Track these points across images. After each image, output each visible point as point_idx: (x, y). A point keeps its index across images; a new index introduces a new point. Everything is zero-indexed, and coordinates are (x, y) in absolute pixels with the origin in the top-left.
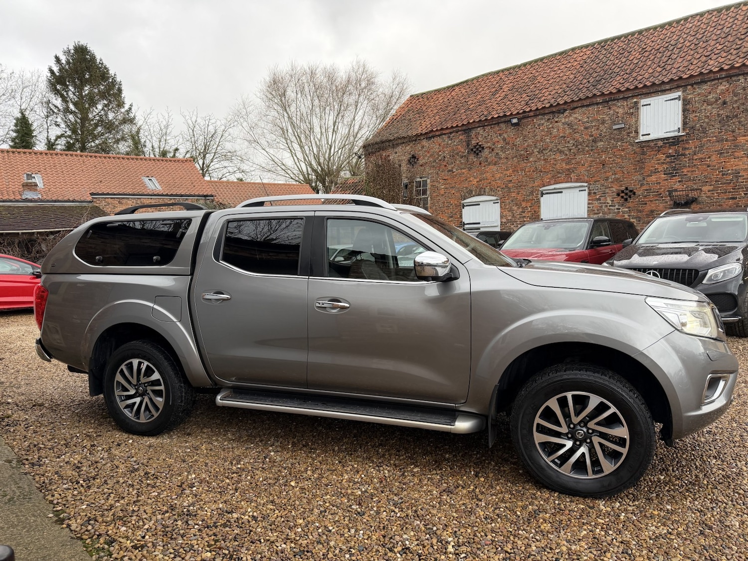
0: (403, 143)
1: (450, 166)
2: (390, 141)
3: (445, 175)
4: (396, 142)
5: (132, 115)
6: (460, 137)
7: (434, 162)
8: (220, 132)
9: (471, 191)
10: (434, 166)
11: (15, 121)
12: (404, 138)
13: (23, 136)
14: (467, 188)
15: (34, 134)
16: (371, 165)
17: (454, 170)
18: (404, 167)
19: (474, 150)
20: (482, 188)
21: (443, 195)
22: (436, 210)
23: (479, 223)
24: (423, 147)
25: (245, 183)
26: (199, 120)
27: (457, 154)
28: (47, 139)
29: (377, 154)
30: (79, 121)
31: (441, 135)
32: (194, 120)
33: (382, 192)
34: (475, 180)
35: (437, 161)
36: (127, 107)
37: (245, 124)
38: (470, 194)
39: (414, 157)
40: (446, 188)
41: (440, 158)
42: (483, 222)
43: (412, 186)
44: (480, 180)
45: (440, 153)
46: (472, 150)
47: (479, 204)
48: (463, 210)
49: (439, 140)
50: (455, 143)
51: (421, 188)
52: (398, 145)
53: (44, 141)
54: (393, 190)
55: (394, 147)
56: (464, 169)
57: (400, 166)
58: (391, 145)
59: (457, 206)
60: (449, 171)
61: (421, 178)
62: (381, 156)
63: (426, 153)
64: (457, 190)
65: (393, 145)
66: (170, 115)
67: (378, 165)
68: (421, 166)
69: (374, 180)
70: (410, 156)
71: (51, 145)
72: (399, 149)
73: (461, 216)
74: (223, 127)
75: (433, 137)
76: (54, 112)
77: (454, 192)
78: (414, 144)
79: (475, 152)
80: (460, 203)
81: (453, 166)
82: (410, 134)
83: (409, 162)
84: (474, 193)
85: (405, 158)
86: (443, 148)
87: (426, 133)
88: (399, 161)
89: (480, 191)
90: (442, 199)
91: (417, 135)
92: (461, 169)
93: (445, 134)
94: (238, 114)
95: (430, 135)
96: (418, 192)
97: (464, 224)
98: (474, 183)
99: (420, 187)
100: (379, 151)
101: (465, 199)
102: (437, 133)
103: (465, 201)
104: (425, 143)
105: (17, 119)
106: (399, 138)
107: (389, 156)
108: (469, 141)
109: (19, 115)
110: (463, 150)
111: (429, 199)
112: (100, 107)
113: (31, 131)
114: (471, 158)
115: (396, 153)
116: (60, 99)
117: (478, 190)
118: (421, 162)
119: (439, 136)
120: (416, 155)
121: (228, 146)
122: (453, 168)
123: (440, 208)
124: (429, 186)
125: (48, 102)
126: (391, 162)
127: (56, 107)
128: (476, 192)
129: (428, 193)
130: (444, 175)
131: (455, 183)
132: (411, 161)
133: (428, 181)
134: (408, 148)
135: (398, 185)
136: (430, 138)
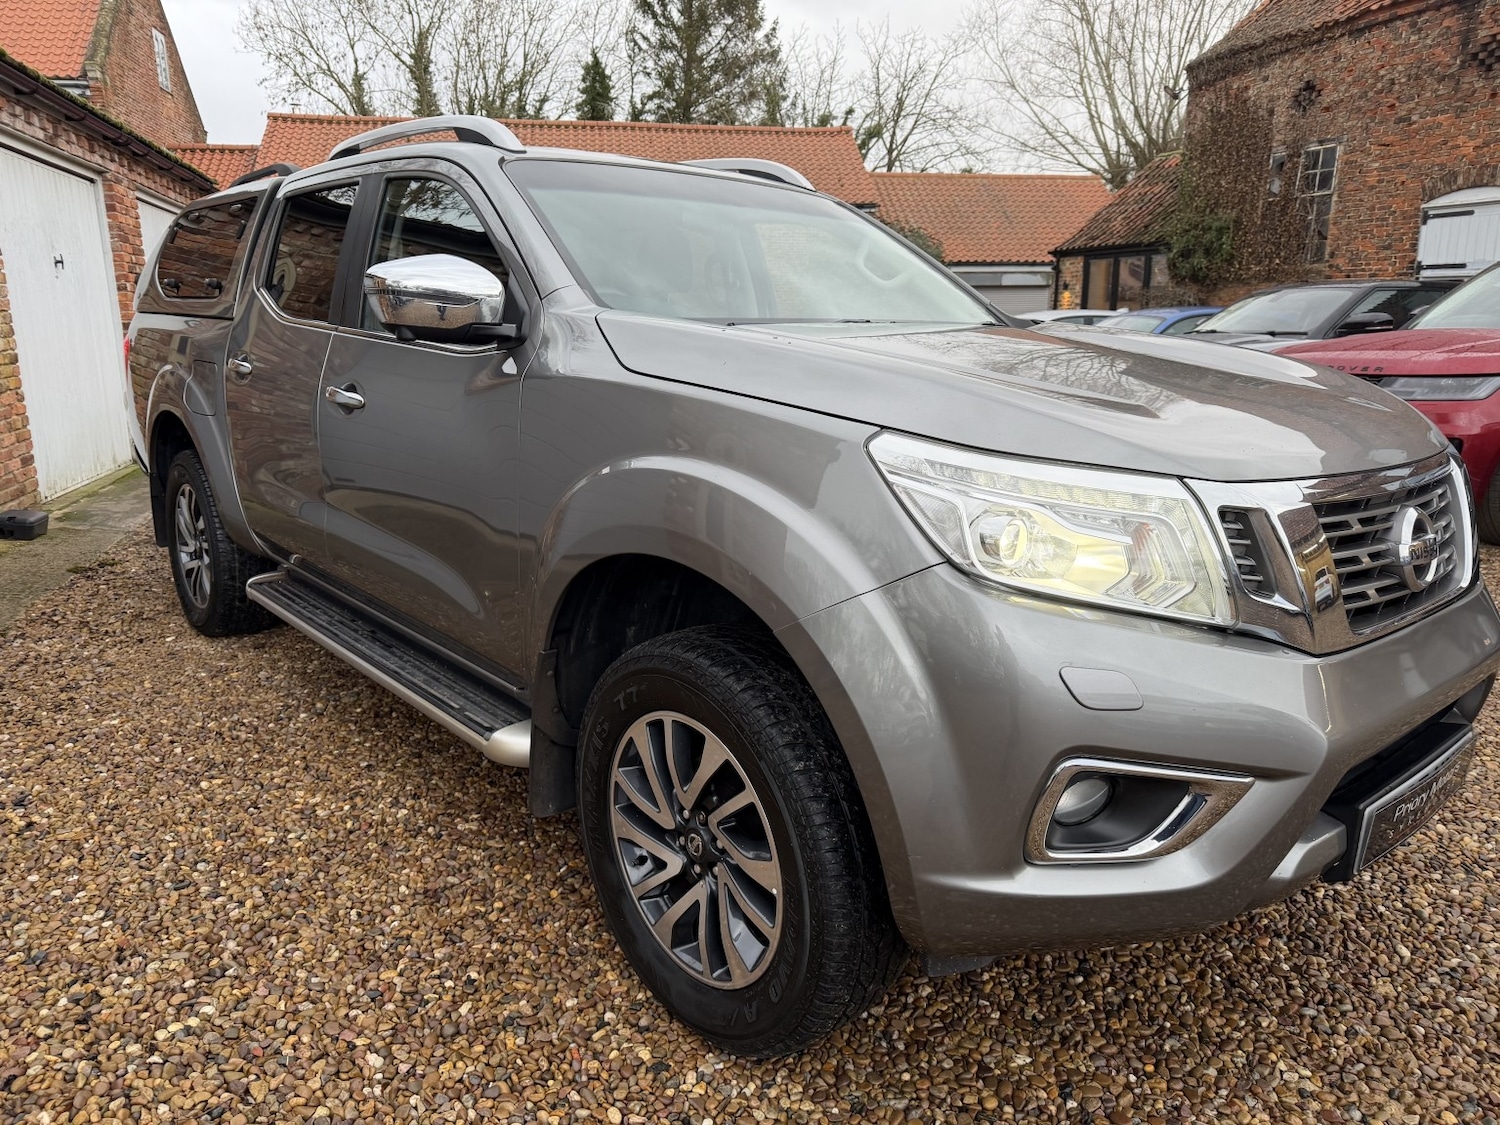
0: (1287, 51)
1: (1406, 107)
2: (1253, 48)
3: (1388, 132)
4: (1269, 50)
5: (775, 43)
6: (1446, 23)
7: (1361, 98)
8: (932, 68)
9: (1455, 175)
10: (1359, 109)
11: (582, 72)
12: (1290, 36)
13: (594, 99)
14: (1442, 166)
15: (613, 94)
16: (1200, 115)
17: (1414, 118)
18: (1281, 118)
19: (1481, 56)
20: (1487, 165)
21: (1372, 187)
22: (1348, 228)
23: (1462, 266)
24: (1337, 59)
25: (975, 177)
26: (891, 42)
27: (1430, 71)
28: (631, 102)
29: (1221, 84)
30: (681, 63)
31: (1392, 20)
32: (880, 43)
33: (1218, 184)
34: (1472, 143)
35: (1370, 94)
36: (766, 27)
37: (991, 46)
38: (1450, 184)
39: (1310, 87)
40: (1385, 169)
41: (1379, 85)
42: (1473, 263)
43: (1295, 167)
44: (1486, 144)
45: (1382, 72)
46: (1475, 56)
47: (1471, 213)
48: (1424, 229)
49: (1382, 35)
50: (1429, 42)
51: (1318, 171)
52: (1272, 57)
53: (627, 107)
54: (1245, 177)
55: (1261, 63)
56: (1443, 112)
57: (1271, 112)
58: (1254, 58)
59: (1405, 216)
60: (1400, 120)
61: (1321, 143)
62: (1228, 88)
63: (1344, 75)
64: (1413, 172)
65: (1261, 58)
66: (841, 36)
67: (1218, 112)
68: (1327, 109)
69: (1202, 154)
70: (1301, 85)
71: (636, 115)
72: (1275, 69)
73: (1414, 247)
74: (940, 56)
75: (1369, 28)
76: (640, 49)
77: (1404, 178)
78: (1315, 52)
79: (1482, 62)
80: (1418, 209)
81: (1412, 105)
82: (1306, 25)
83: (1297, 101)
84: (1460, 180)
85: (1287, 92)
86: (1394, 55)
87: (1350, 20)
88: (1272, 100)
89: (1480, 175)
90: (1369, 199)
91: (1326, 27)
92: (1435, 113)
93: (1402, 17)
94: (978, 24)
95: (1362, 23)
96: (1308, 183)
97: (1420, 267)
98: (1465, 151)
99: (1315, 166)
100: (1223, 78)
101: (1432, 198)
102: (1381, 17)
103: (1433, 203)
104: (1345, 46)
105: (587, 68)
106: (1277, 39)
107: (1247, 88)
108: (1468, 31)
109: (590, 59)
110: (1447, 57)
111: (1335, 198)
112: (718, 32)
113: (607, 89)
114: (1467, 80)
115: (1266, 79)
116: (651, 23)
117: (1474, 172)
118: (1327, 98)
119: (1385, 23)
120: (1317, 82)
121: (950, 98)
122: (1410, 111)
123: (1362, 222)
124: (1337, 165)
125: (633, 30)
126: (1250, 103)
127: (645, 38)
128: (1466, 179)
129: (1334, 182)
130: (1385, 133)
131: (1413, 153)
132: (1301, 98)
133: (1340, 150)
134: (1297, 63)
135: (1260, 163)
136: (1361, 31)
